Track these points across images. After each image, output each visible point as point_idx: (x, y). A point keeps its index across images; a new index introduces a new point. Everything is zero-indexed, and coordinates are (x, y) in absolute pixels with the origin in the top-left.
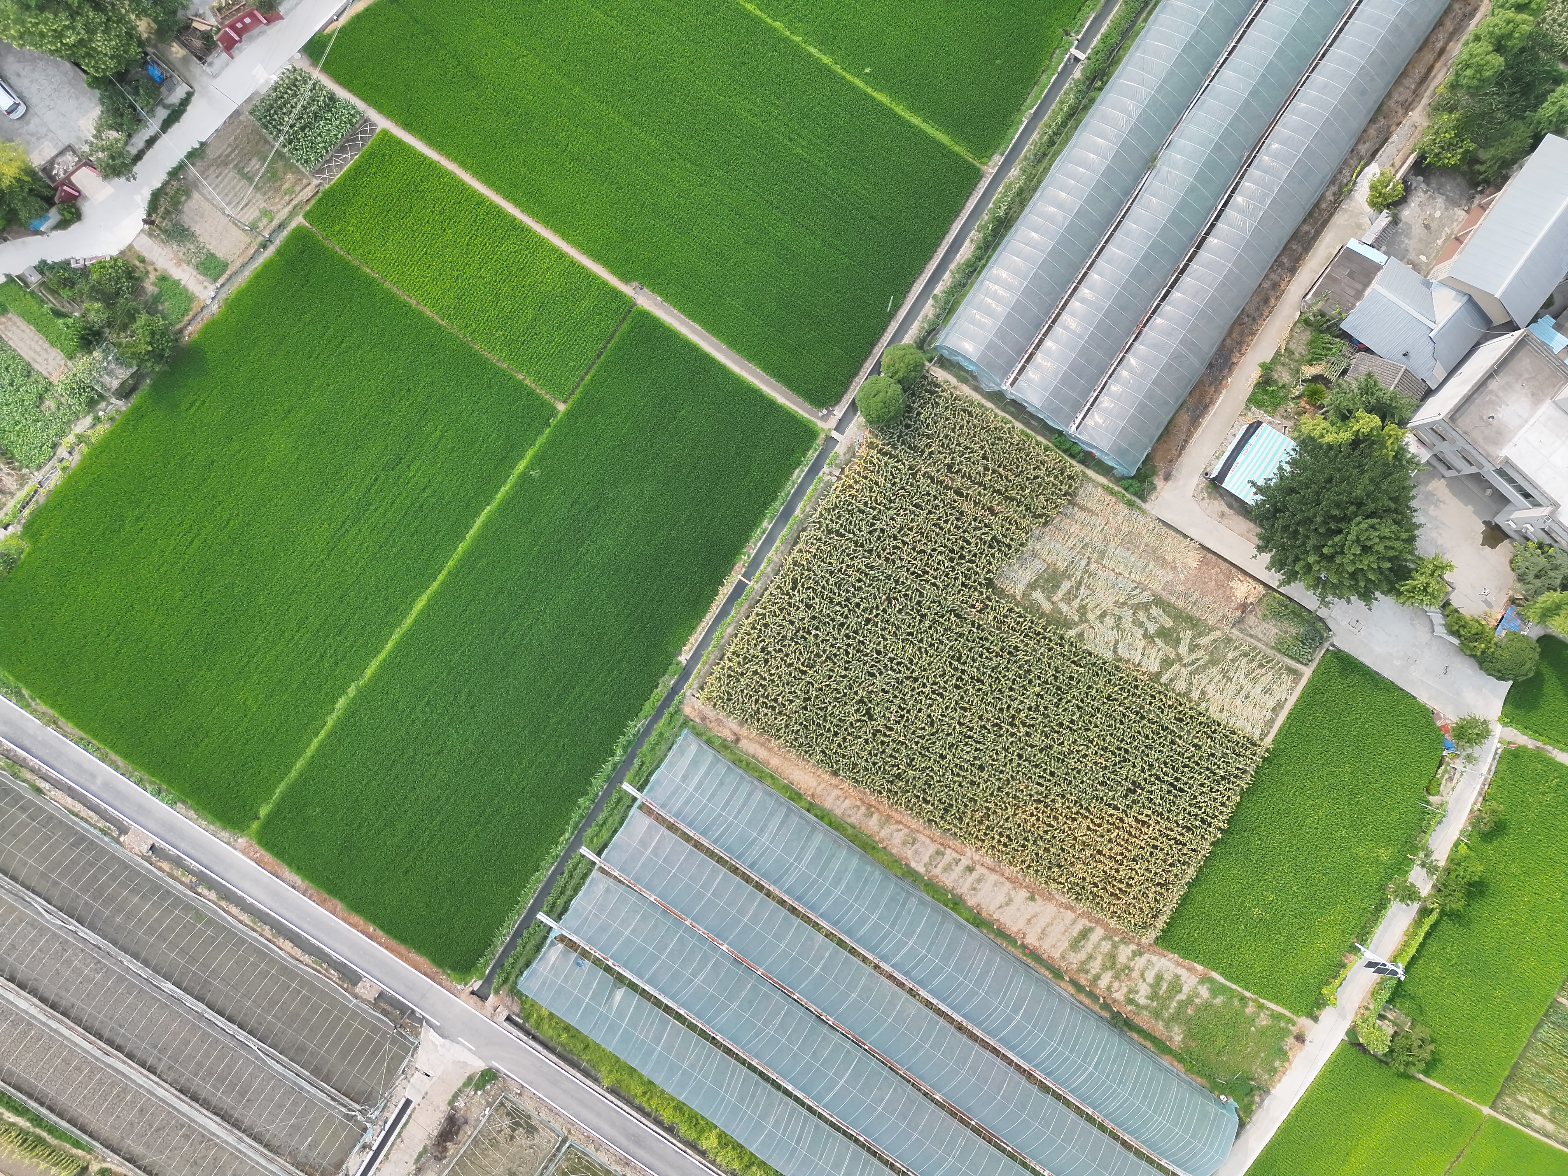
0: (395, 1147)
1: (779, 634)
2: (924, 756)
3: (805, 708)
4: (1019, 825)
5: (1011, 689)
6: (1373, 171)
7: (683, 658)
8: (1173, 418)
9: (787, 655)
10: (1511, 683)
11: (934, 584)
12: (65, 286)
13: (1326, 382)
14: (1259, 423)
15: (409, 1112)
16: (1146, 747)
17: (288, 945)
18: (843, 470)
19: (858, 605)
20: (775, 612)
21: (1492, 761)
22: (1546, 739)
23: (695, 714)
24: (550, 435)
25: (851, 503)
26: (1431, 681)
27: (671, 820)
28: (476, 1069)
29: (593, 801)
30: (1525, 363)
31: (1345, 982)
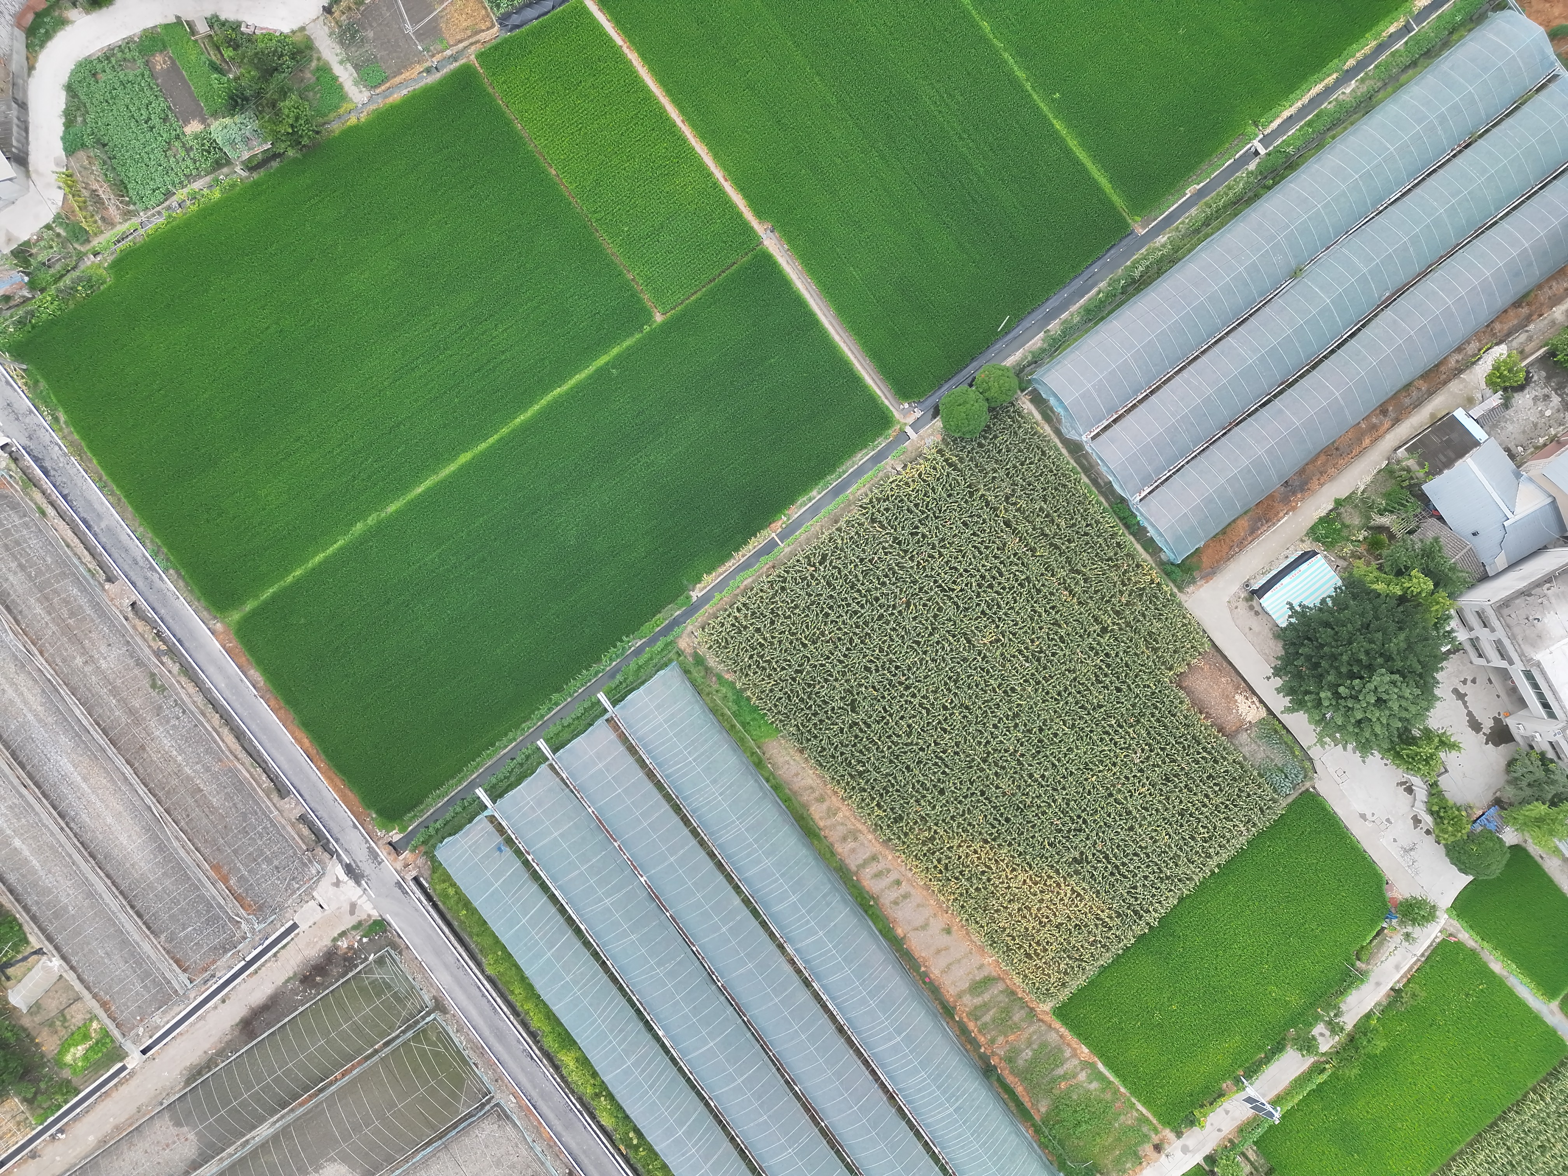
0: (269, 965)
1: (792, 602)
2: (891, 762)
3: (794, 679)
4: (960, 857)
5: (995, 726)
6: (1500, 351)
7: (696, 594)
8: (1234, 521)
9: (793, 624)
10: (1471, 878)
11: (955, 603)
12: (230, 46)
13: (1392, 536)
14: (1314, 554)
15: (292, 935)
16: (1105, 824)
17: (230, 739)
18: (905, 466)
19: (877, 599)
20: (796, 579)
21: (1428, 947)
22: (1485, 944)
23: (688, 651)
24: (639, 340)
25: (902, 501)
26: (1395, 852)
27: (633, 742)
28: (369, 916)
29: (565, 700)
31: (1219, 1110)
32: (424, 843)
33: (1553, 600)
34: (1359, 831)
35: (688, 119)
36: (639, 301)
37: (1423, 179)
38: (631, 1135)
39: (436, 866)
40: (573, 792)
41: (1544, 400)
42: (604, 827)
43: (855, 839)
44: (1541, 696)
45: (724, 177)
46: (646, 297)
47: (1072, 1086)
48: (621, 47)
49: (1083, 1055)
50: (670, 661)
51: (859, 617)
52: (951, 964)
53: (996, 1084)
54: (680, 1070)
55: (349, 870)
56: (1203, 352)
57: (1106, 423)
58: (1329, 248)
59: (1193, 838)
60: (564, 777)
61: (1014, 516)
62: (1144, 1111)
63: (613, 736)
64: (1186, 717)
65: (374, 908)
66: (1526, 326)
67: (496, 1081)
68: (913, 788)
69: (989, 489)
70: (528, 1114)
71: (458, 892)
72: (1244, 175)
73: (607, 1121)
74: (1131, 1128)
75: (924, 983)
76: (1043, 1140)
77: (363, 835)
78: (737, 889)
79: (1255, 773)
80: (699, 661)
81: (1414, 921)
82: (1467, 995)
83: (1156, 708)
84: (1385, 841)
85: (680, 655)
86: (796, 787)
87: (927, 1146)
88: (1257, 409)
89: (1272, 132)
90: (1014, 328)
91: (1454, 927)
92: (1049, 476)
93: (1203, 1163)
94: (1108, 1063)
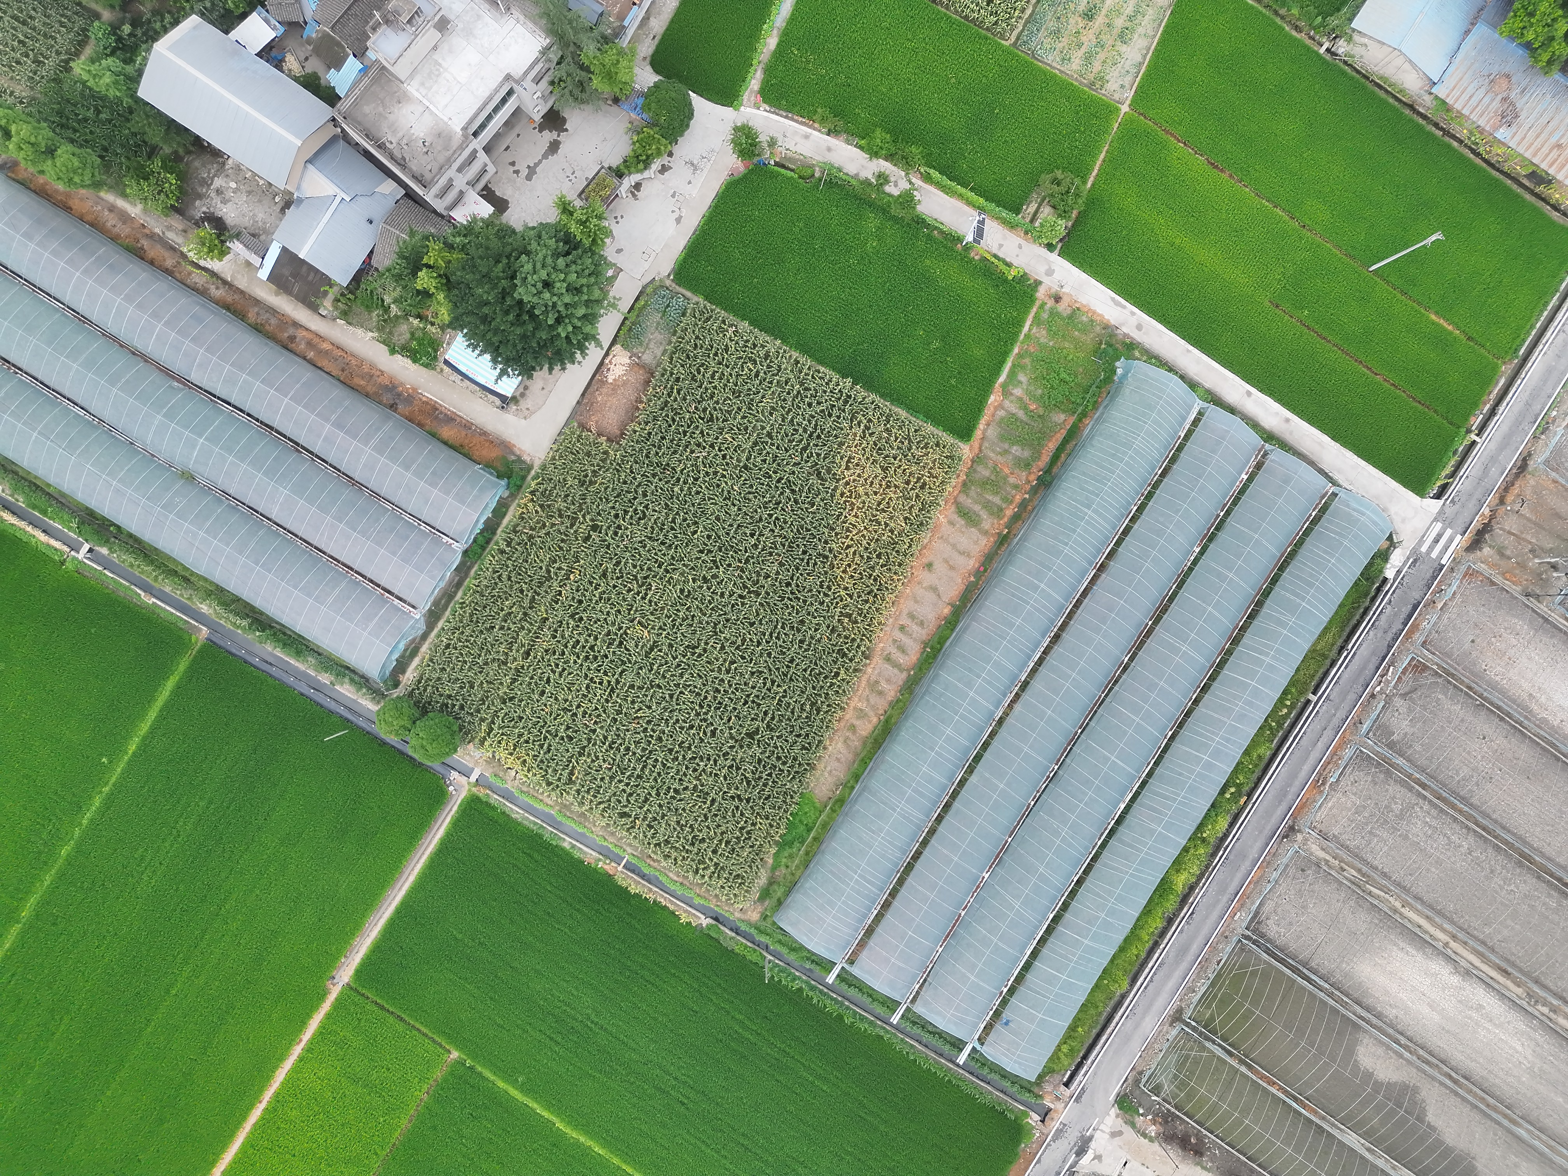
5: (722, 596)
6: (191, 252)
7: (705, 921)
8: (445, 443)
10: (694, 96)
11: (621, 675)
14: (446, 362)
18: (508, 769)
20: (654, 834)
21: (777, 114)
22: (755, 62)
23: (760, 909)
24: (484, 1066)
25: (542, 761)
26: (700, 178)
27: (861, 936)
28: (1117, 1116)
29: (848, 1008)
30: (368, 112)
31: (1001, 255)
32: (1030, 1091)
33: (400, 134)
34: (693, 220)
35: (256, 1098)
36: (445, 1080)
38: (1228, 796)
39: (1047, 1071)
40: (930, 972)
41: (222, 193)
42: (951, 931)
43: (877, 682)
44: (496, 110)
45: (298, 1044)
46: (438, 1074)
47: (1030, 399)
49: (998, 398)
50: (774, 923)
51: (667, 760)
52: (960, 552)
53: (1055, 470)
54: (1150, 775)
55: (1081, 1152)
56: (296, 536)
57: (396, 601)
58: (152, 455)
59: (757, 375)
60: (918, 986)
61: (518, 651)
62: (1028, 323)
63: (864, 955)
64: (647, 423)
65: (1108, 1114)
66: (158, 235)
67: (1226, 937)
68: (807, 650)
69: (501, 684)
70: (1247, 896)
71: (1064, 1042)
72: (115, 555)
73: (1223, 823)
74: (1049, 330)
75: (985, 571)
76: (1090, 408)
77: (1044, 1151)
78: (962, 783)
79: (674, 339)
80: (765, 894)
81: (754, 144)
82: (808, 62)
83: (649, 453)
84: (693, 191)
85: (767, 916)
86: (850, 757)
87: (1133, 520)
88: (331, 465)
89: (65, 544)
90: (341, 716)
91: (749, 97)
92: (468, 632)
93: (1057, 251)
94: (997, 372)
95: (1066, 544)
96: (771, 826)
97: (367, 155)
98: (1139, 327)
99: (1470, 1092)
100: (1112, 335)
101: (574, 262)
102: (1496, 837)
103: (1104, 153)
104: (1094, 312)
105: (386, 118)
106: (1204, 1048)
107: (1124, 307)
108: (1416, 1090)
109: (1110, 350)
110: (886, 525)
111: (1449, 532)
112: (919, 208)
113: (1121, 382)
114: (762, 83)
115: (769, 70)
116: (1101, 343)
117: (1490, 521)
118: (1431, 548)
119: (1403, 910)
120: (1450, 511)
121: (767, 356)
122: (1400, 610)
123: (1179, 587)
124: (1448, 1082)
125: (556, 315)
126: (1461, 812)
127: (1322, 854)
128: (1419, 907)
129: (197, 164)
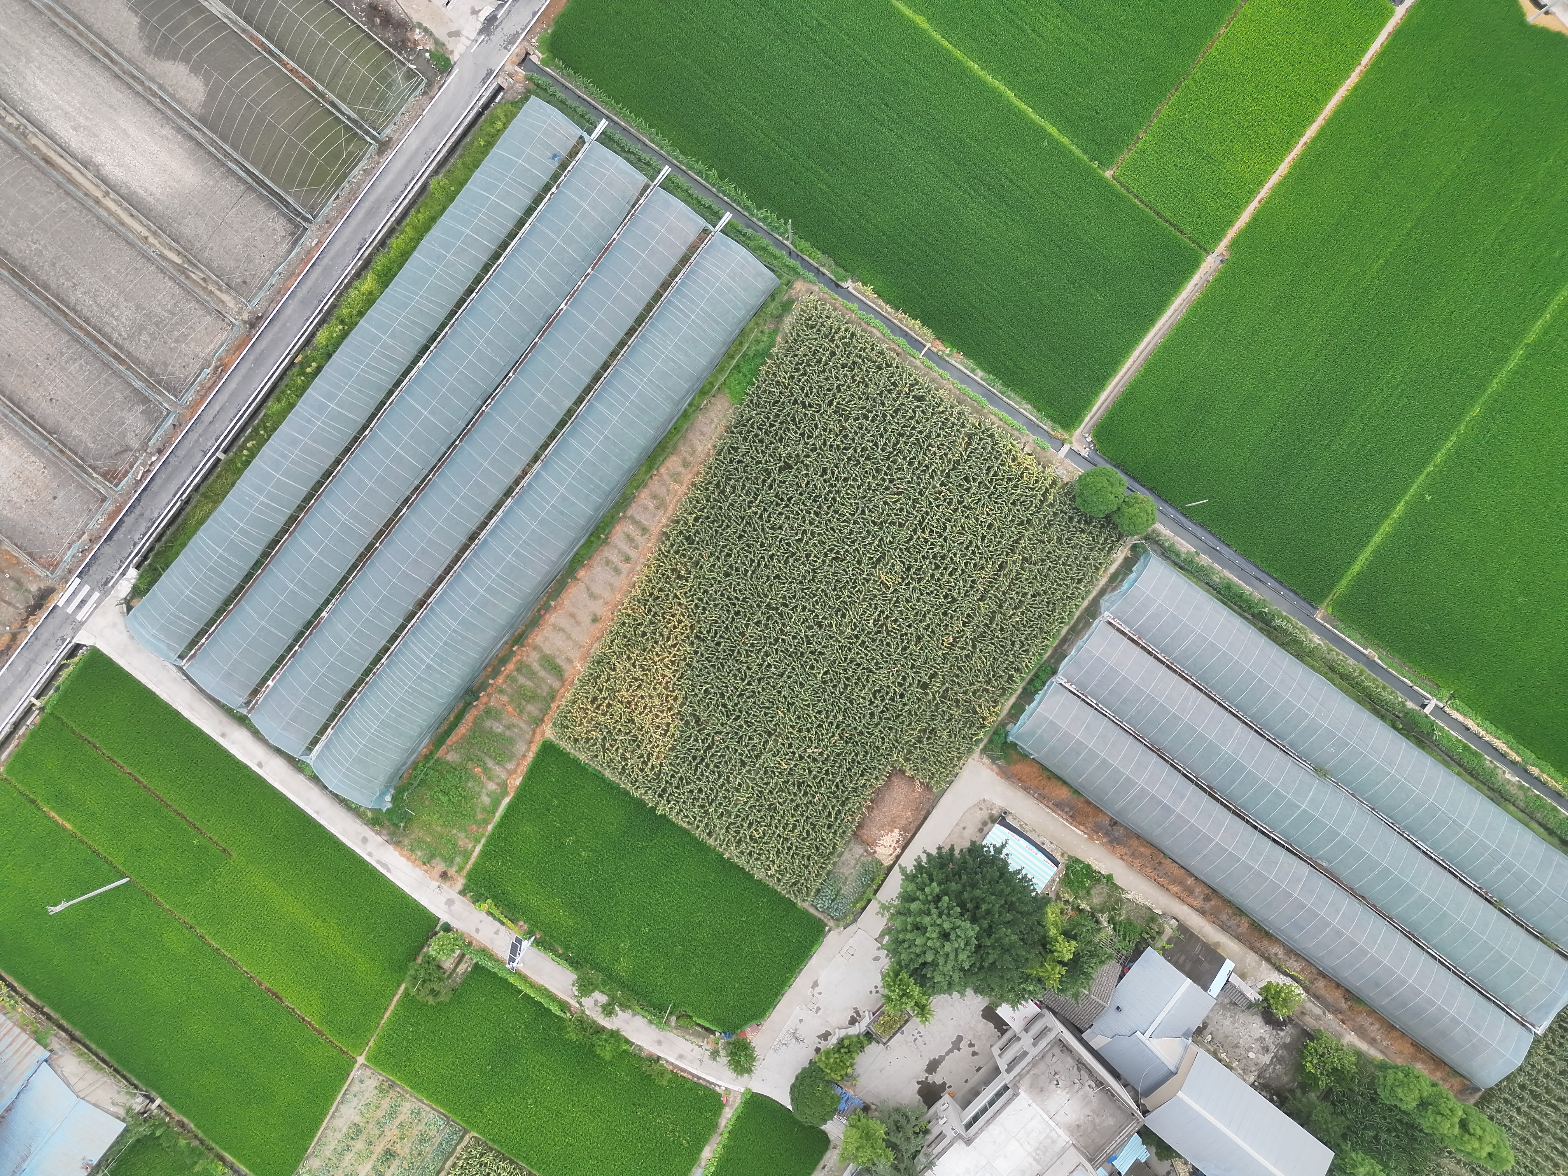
7: (849, 285)
8: (1065, 783)
10: (788, 1106)
11: (911, 537)
14: (1056, 863)
18: (1030, 453)
20: (892, 377)
21: (708, 1081)
22: (726, 1135)
24: (1081, 161)
25: (997, 459)
26: (790, 1024)
27: (692, 259)
28: (452, 52)
29: (714, 185)
30: (1110, 1119)
31: (497, 923)
32: (538, 85)
33: (1081, 1093)
34: (801, 984)
35: (1309, 148)
36: (1121, 149)
37: (1445, 868)
38: (314, 364)
39: (518, 104)
40: (628, 215)
41: (1263, 1048)
42: (603, 254)
43: (657, 508)
44: (984, 1110)
45: (1262, 199)
46: (1126, 156)
47: (480, 778)
48: (1360, 64)
49: (512, 781)
50: (779, 277)
51: (873, 449)
52: (563, 630)
53: (461, 705)
54: (390, 393)
55: (491, 20)
56: (1219, 704)
57: (1126, 630)
58: (1354, 796)
59: (751, 824)
60: (641, 202)
61: (1011, 570)
62: (476, 853)
63: (692, 237)
64: (864, 785)
65: (461, 55)
66: (1329, 1011)
67: (327, 222)
68: (723, 547)
69: (1030, 539)
70: (304, 261)
71: (499, 132)
72: (1400, 699)
73: (321, 337)
74: (455, 845)
75: (539, 610)
76: (420, 764)
77: (528, 24)
78: (580, 401)
79: (829, 867)
80: (786, 307)
81: (732, 1054)
82: (673, 1131)
83: (864, 756)
84: (798, 1012)
85: (786, 285)
86: (690, 436)
87: (385, 649)
88: (1180, 771)
89: (1449, 715)
90: (1191, 520)
91: (734, 1101)
92: (1059, 594)
93: (441, 923)
94: (511, 807)
95: (454, 631)
96: (774, 374)
97: (1116, 1075)
98: (365, 840)
99: (92, 43)
100: (392, 834)
101: (918, 956)
102: (47, 299)
103: (386, 1017)
104: (409, 859)
105: (1093, 1111)
106: (359, 112)
107: (378, 862)
108: (148, 50)
109: (395, 820)
110: (634, 665)
111: (70, 610)
112: (574, 977)
113: (387, 788)
114: (720, 1114)
115: (713, 1126)
116: (404, 827)
117: (28, 618)
118: (89, 595)
119: (147, 234)
120: (67, 631)
121: (739, 842)
122: (125, 536)
123: (345, 578)
124: (113, 55)
125: (940, 904)
126: (81, 328)
127: (225, 297)
128: (130, 235)
129: (1285, 1079)
